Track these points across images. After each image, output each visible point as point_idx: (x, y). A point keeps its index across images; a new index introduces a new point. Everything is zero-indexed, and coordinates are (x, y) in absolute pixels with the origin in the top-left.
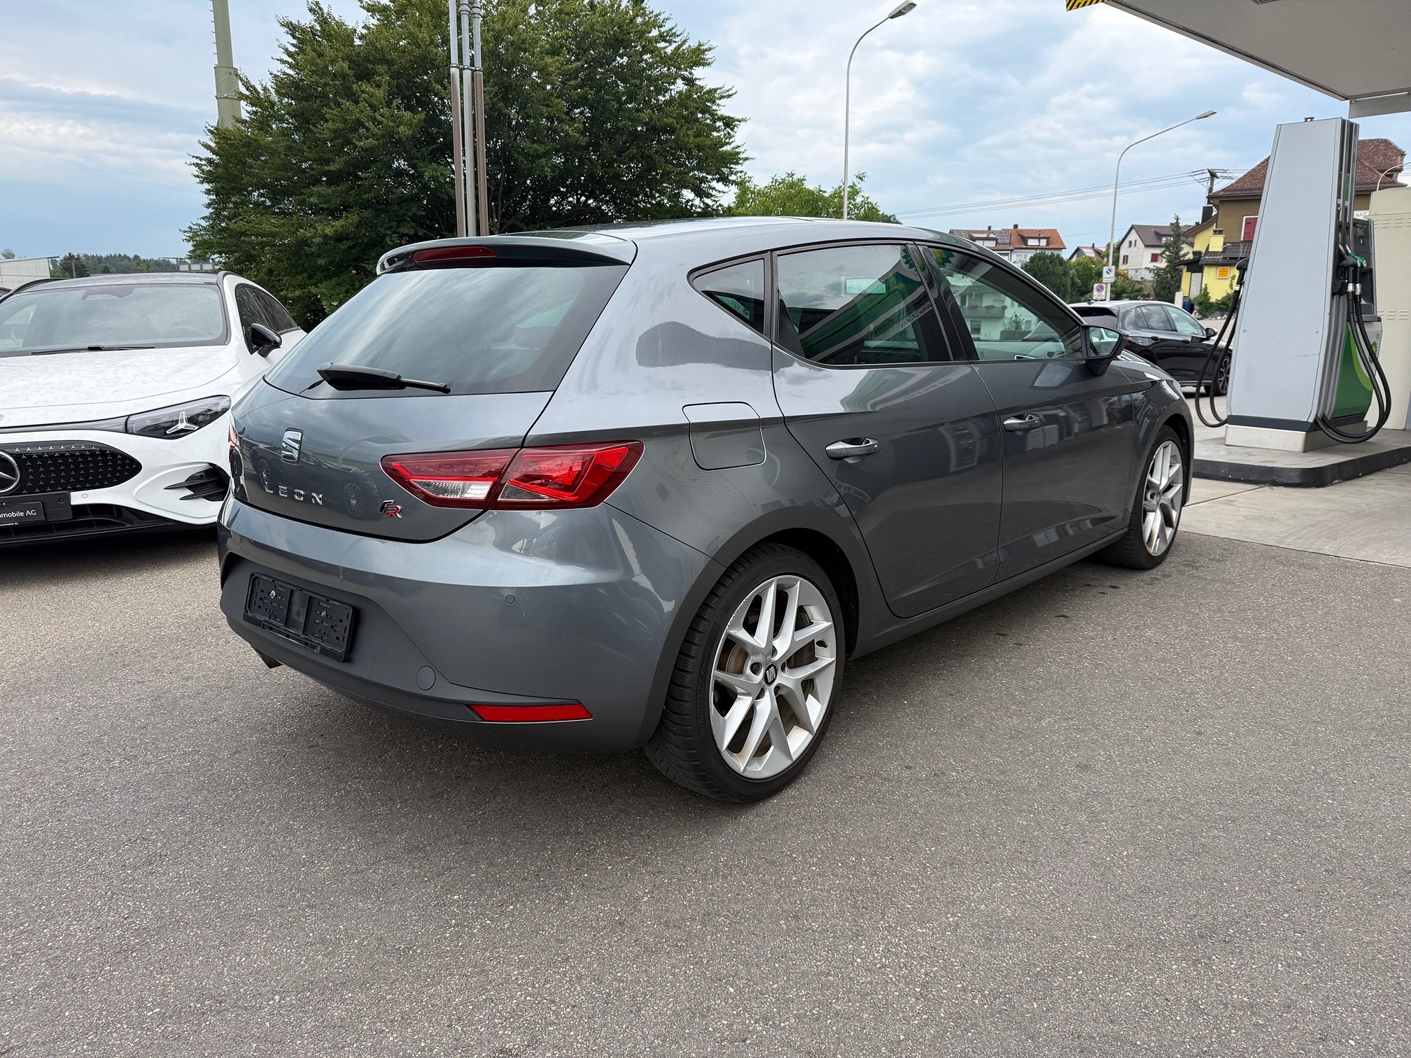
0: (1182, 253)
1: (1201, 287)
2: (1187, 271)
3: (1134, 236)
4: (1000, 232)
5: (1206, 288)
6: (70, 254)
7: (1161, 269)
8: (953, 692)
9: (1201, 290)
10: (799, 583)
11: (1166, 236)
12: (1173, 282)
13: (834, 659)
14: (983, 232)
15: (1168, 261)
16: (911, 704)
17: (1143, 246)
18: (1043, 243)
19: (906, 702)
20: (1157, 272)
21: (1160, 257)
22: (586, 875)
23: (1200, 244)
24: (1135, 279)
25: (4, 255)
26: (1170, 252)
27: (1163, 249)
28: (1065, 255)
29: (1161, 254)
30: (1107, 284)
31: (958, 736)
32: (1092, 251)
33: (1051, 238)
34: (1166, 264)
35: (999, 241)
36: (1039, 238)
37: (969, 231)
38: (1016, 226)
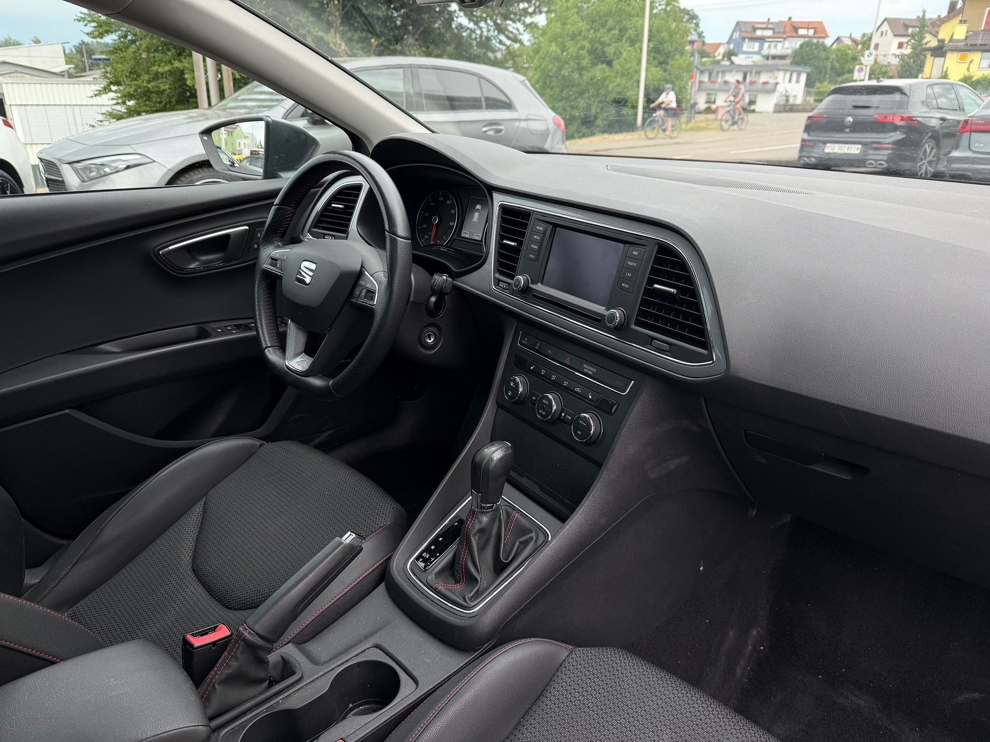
0: (925, 41)
1: (943, 69)
2: (931, 56)
3: (886, 27)
4: (776, 23)
5: (947, 71)
6: (82, 41)
7: (905, 55)
9: (942, 72)
11: (912, 27)
12: (914, 66)
14: (763, 23)
15: (913, 48)
17: (892, 35)
18: (811, 32)
20: (902, 57)
21: (905, 45)
23: (944, 33)
24: (882, 63)
25: (34, 41)
26: (915, 40)
27: (909, 38)
28: (828, 42)
29: (907, 43)
30: (866, 66)
32: (849, 40)
33: (818, 28)
34: (911, 51)
35: (776, 31)
36: (808, 28)
37: (752, 22)
38: (790, 18)
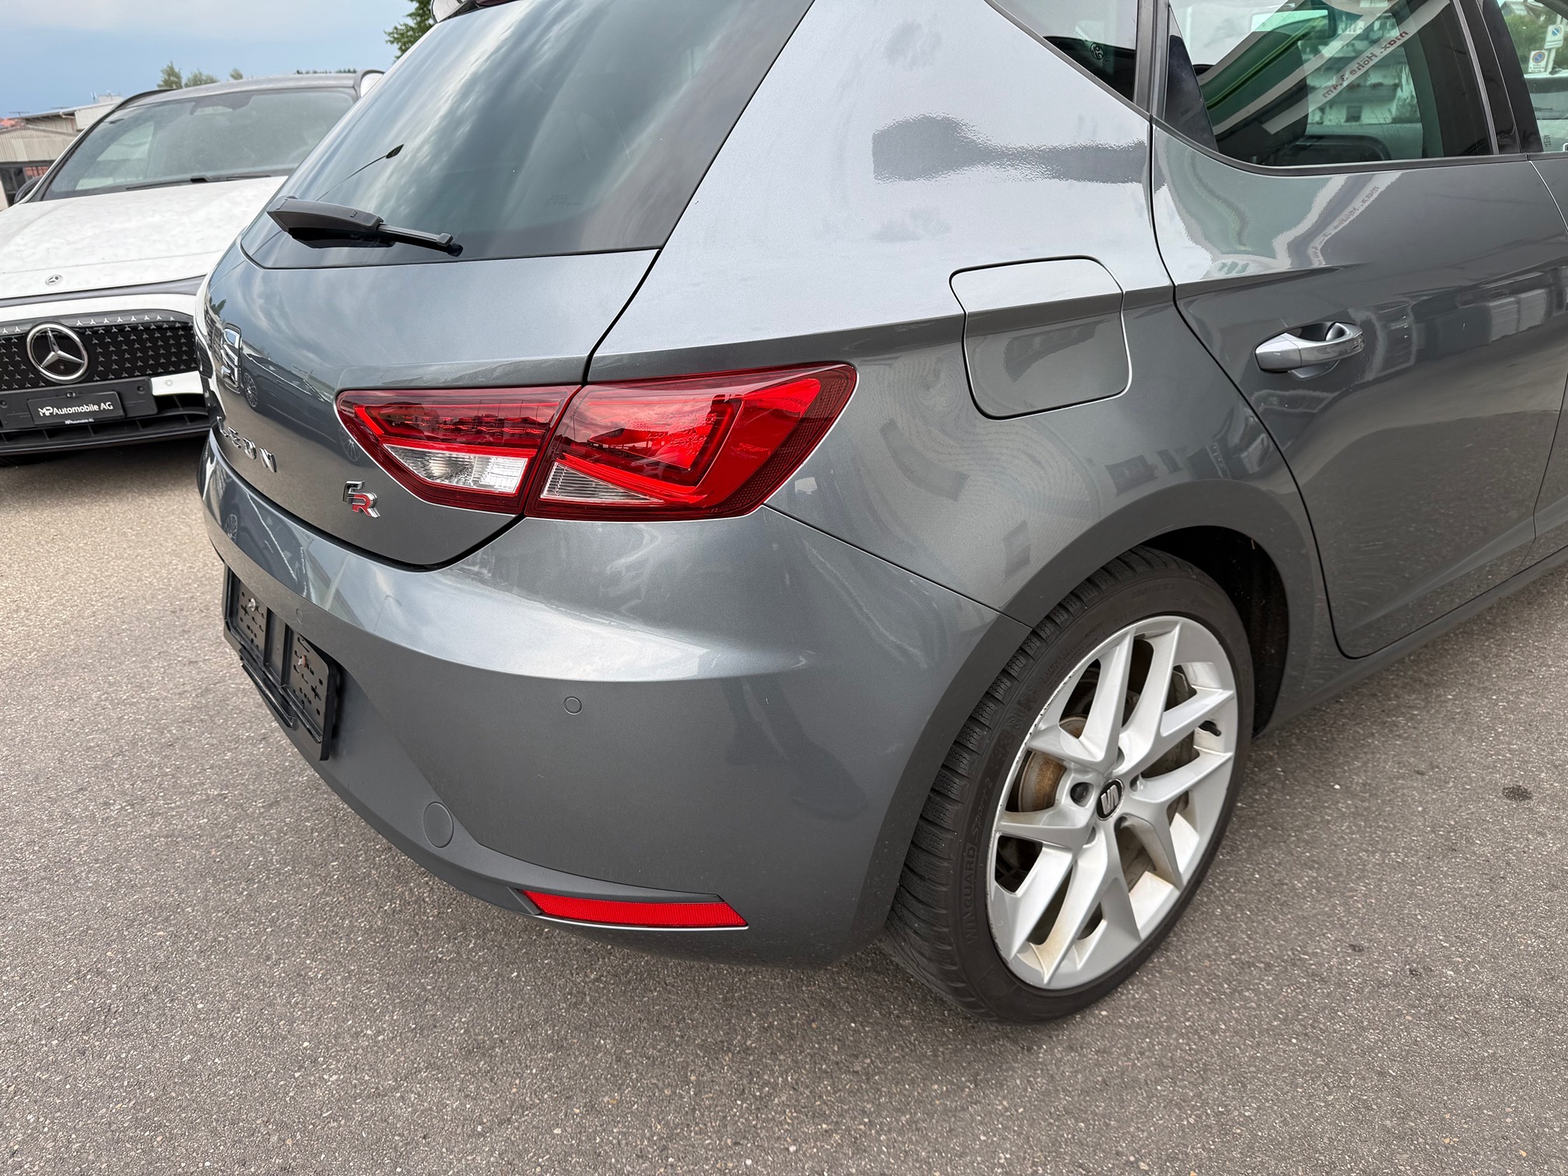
8: (1423, 767)
10: (1178, 628)
13: (1230, 754)
16: (1347, 791)
19: (1337, 787)
22: (749, 1162)
31: (1446, 876)
